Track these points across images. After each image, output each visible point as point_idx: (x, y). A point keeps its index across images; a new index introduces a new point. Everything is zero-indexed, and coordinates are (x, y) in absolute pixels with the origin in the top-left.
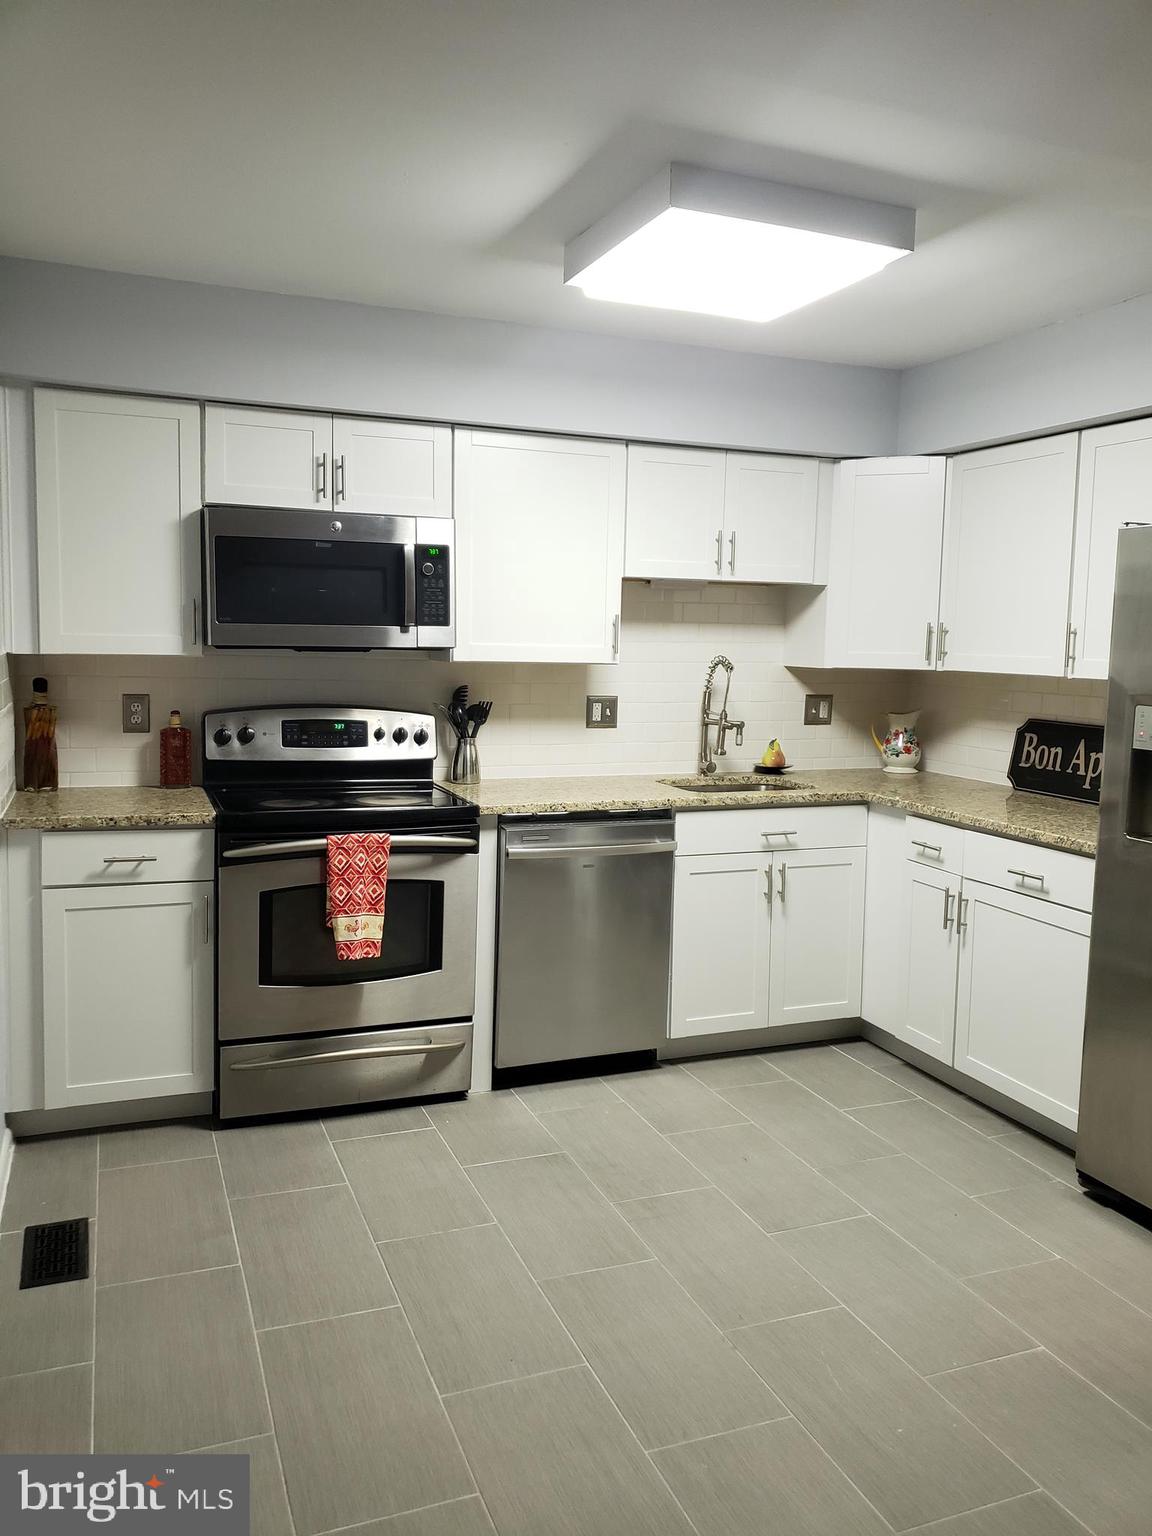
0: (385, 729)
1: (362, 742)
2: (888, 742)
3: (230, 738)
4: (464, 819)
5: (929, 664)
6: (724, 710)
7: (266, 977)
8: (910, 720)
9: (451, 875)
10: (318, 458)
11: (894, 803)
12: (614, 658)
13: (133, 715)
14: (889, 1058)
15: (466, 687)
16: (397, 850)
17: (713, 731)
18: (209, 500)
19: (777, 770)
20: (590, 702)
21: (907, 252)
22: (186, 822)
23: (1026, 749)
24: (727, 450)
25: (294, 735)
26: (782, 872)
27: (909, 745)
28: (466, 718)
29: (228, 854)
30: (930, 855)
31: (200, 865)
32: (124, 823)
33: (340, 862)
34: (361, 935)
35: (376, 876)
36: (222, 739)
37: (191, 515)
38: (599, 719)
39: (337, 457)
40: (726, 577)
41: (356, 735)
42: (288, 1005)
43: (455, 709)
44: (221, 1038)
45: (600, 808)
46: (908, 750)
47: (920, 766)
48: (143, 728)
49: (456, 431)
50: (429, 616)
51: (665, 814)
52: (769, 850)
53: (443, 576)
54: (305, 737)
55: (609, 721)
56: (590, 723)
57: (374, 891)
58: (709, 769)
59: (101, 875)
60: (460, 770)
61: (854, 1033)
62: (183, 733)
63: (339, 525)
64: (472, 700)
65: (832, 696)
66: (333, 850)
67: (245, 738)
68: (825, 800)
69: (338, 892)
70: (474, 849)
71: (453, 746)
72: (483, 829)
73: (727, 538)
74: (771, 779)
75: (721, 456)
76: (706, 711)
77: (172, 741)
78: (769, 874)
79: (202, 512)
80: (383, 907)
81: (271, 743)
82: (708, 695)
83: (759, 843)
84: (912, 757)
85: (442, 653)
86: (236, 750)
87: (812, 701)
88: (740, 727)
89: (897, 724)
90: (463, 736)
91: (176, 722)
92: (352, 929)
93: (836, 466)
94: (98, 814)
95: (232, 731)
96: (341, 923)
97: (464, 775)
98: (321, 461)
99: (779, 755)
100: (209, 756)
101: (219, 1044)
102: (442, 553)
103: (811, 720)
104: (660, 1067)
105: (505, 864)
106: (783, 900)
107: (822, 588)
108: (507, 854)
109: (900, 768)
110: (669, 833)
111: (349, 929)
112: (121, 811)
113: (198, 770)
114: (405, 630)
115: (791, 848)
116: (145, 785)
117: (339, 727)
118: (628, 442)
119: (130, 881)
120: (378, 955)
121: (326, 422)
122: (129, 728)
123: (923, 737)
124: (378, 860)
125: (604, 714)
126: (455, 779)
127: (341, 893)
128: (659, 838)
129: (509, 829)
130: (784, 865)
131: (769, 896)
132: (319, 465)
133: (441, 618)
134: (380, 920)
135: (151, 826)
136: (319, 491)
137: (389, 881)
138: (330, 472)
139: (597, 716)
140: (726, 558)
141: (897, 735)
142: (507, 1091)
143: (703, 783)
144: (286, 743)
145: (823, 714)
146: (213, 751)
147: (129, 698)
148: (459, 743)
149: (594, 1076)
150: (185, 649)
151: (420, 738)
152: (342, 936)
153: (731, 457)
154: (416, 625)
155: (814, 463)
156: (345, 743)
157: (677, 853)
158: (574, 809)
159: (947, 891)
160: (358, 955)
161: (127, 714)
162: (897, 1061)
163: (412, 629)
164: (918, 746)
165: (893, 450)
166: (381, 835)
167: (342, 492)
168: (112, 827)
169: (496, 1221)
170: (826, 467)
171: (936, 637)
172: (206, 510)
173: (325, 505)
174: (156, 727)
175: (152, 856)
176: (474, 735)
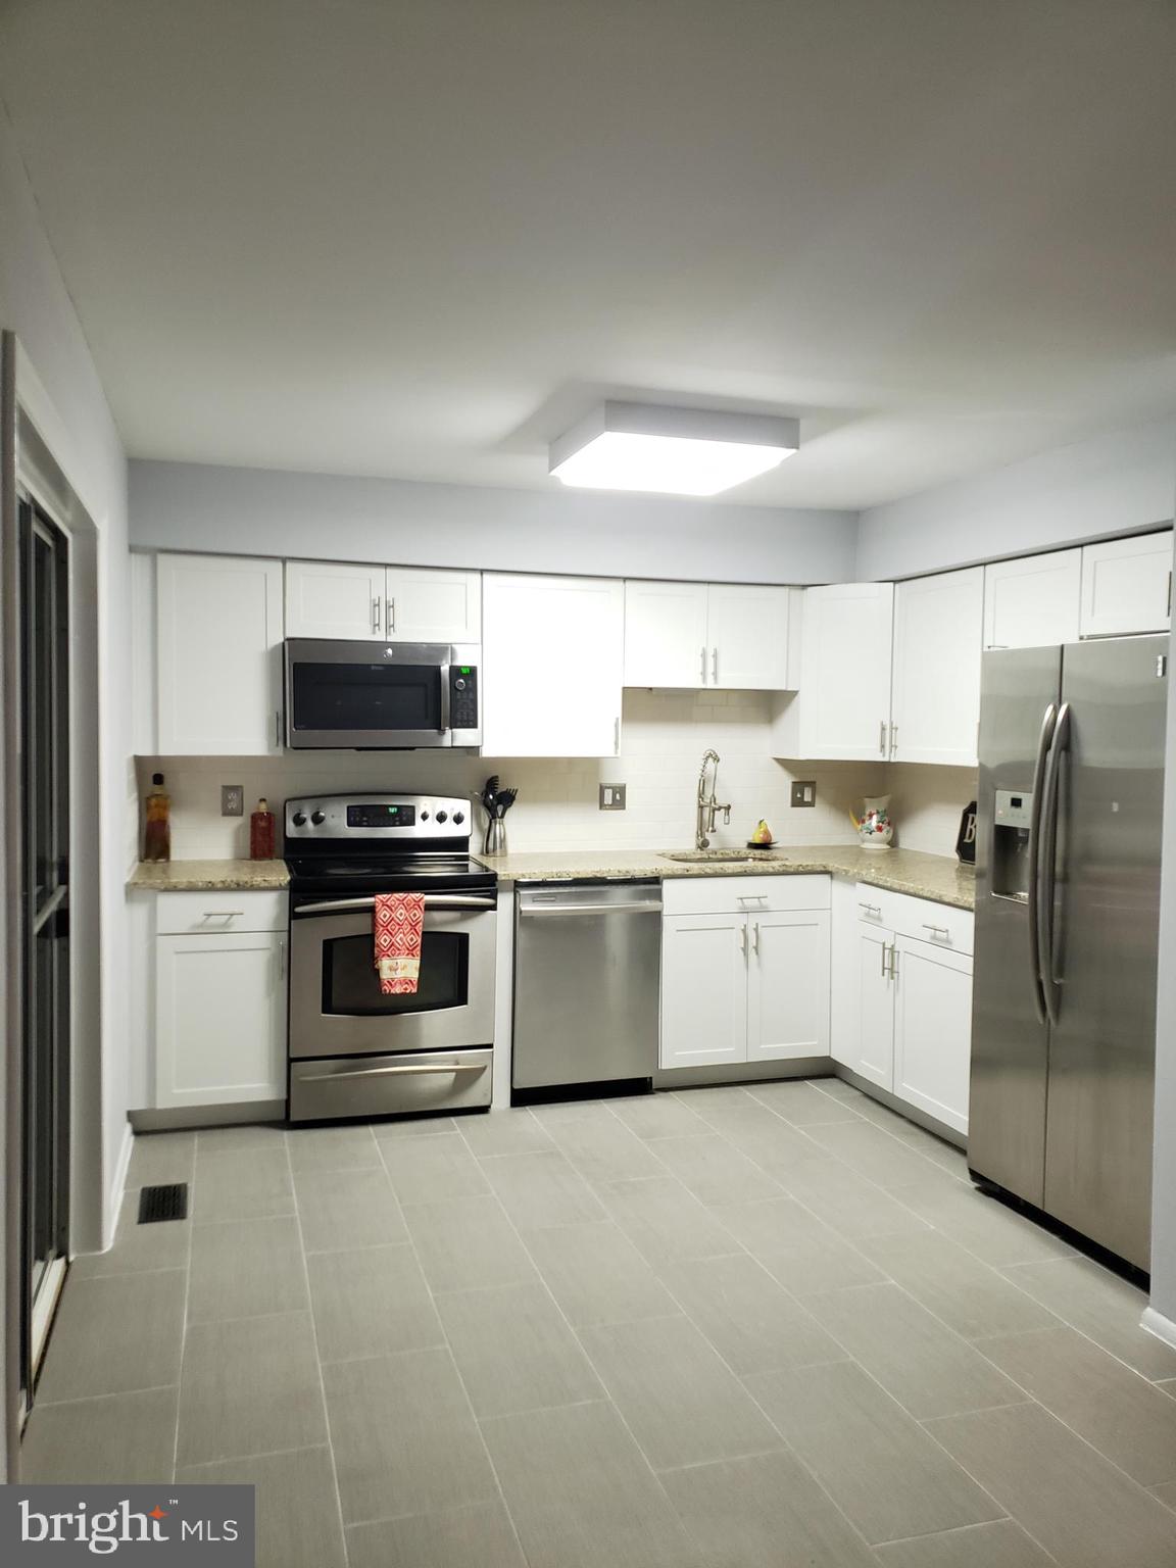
0: (429, 812)
1: (411, 822)
2: (863, 822)
3: (304, 820)
4: (487, 884)
5: (884, 756)
6: (713, 795)
7: (327, 1008)
8: (882, 803)
9: (474, 928)
10: (374, 600)
11: (847, 872)
12: (616, 753)
13: (230, 801)
14: (852, 1090)
15: (497, 777)
16: (430, 907)
17: (707, 810)
18: (290, 635)
19: (765, 846)
20: (602, 789)
21: (794, 451)
22: (266, 885)
23: (969, 826)
24: (709, 583)
25: (356, 817)
26: (756, 930)
27: (880, 824)
28: (495, 803)
29: (299, 909)
30: (873, 915)
31: (277, 919)
32: (219, 886)
33: (385, 916)
34: (400, 974)
35: (413, 927)
36: (299, 821)
37: (276, 646)
38: (610, 803)
39: (389, 598)
40: (710, 685)
41: (406, 817)
42: (345, 1031)
43: (487, 795)
44: (292, 1056)
45: (599, 875)
46: (880, 829)
47: (893, 843)
48: (238, 813)
49: (484, 576)
50: (461, 721)
51: (656, 880)
52: (745, 911)
53: (472, 688)
54: (365, 819)
55: (619, 803)
56: (602, 806)
57: (412, 940)
58: (704, 845)
59: (201, 925)
60: (491, 846)
61: (826, 1070)
62: (269, 817)
63: (390, 651)
64: (501, 788)
65: (814, 783)
66: (379, 906)
67: (317, 819)
68: (792, 870)
69: (383, 940)
70: (493, 907)
71: (486, 826)
72: (502, 891)
73: (711, 653)
74: (758, 853)
75: (705, 587)
76: (701, 795)
77: (259, 822)
78: (744, 931)
79: (283, 644)
80: (419, 953)
81: (337, 824)
82: (703, 783)
83: (736, 905)
84: (885, 835)
85: (473, 750)
86: (310, 830)
87: (798, 787)
88: (728, 808)
89: (871, 806)
90: (493, 816)
91: (263, 807)
92: (393, 969)
93: (805, 591)
94: (201, 878)
95: (307, 815)
96: (385, 964)
97: (495, 849)
98: (377, 602)
99: (767, 832)
100: (289, 835)
101: (290, 1061)
102: (472, 673)
103: (798, 802)
104: (653, 1094)
105: (519, 920)
106: (757, 953)
107: (795, 693)
108: (521, 912)
109: (875, 844)
110: (658, 896)
111: (391, 969)
112: (217, 877)
113: (280, 847)
114: (442, 732)
115: (763, 910)
116: (238, 858)
117: (392, 810)
118: (625, 579)
119: (223, 930)
120: (415, 990)
121: (381, 571)
122: (227, 813)
123: (894, 818)
124: (415, 915)
125: (613, 799)
126: (487, 852)
127: (385, 940)
128: (650, 899)
129: (523, 892)
130: (757, 924)
131: (745, 950)
132: (375, 606)
133: (471, 722)
134: (416, 963)
135: (240, 888)
136: (375, 626)
137: (423, 933)
138: (383, 610)
139: (608, 800)
140: (710, 669)
141: (871, 816)
142: (523, 1108)
143: (699, 857)
144: (350, 824)
145: (807, 798)
146: (292, 831)
147: (227, 789)
148: (491, 822)
149: (598, 1098)
150: (269, 750)
151: (458, 819)
152: (385, 975)
153: (712, 588)
154: (451, 728)
155: (786, 589)
156: (397, 823)
157: (664, 913)
158: (577, 876)
159: (884, 944)
160: (398, 990)
161: (225, 801)
162: (858, 1093)
163: (448, 732)
164: (889, 824)
165: (851, 578)
166: (418, 895)
167: (393, 626)
168: (210, 888)
169: (494, 1193)
170: (795, 593)
171: (887, 732)
172: (286, 643)
173: (380, 636)
174: (248, 812)
175: (241, 911)
176: (502, 817)
